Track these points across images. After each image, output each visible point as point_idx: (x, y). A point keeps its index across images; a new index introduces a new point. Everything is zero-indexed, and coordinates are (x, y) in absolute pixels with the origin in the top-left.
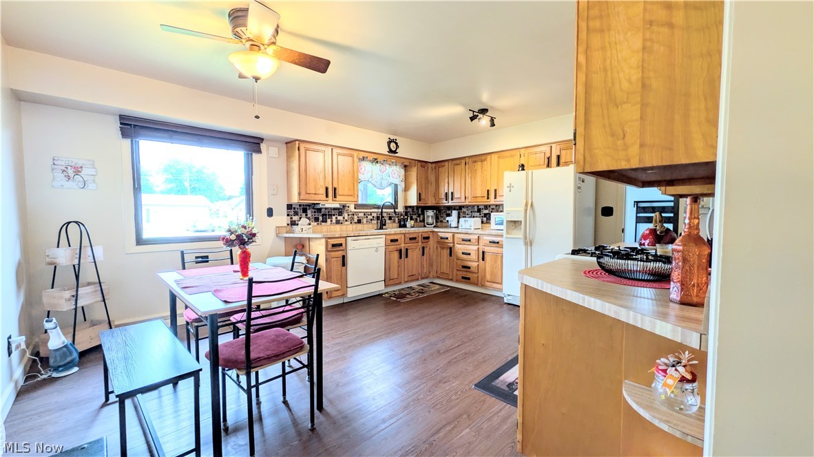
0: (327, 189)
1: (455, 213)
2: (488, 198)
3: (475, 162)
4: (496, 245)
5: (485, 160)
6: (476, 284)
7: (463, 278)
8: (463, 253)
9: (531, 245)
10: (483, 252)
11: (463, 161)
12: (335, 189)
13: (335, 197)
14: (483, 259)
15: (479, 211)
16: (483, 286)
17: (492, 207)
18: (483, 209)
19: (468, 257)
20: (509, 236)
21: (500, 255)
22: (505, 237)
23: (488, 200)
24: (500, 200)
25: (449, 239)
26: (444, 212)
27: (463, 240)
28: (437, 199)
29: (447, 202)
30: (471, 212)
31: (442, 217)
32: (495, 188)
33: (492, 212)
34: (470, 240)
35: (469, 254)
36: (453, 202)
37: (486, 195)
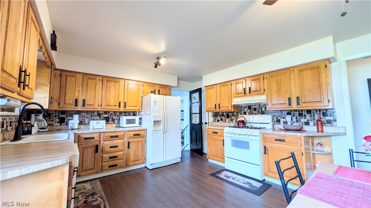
2: (119, 107)
3: (109, 81)
4: (139, 136)
5: (117, 82)
6: (121, 167)
7: (110, 166)
8: (111, 147)
10: (129, 143)
11: (98, 78)
13: (24, 88)
14: (129, 148)
15: (99, 115)
17: (110, 113)
18: (103, 114)
19: (116, 149)
20: (155, 129)
21: (141, 142)
22: (152, 130)
23: (120, 108)
24: (128, 108)
25: (95, 138)
26: (56, 116)
27: (111, 137)
28: (62, 104)
29: (75, 107)
30: (91, 116)
31: (52, 121)
32: (125, 101)
33: (110, 116)
34: (117, 136)
35: (117, 147)
36: (84, 107)
37: (118, 105)
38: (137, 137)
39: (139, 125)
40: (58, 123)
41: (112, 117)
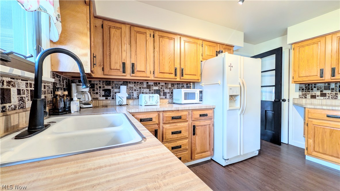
1: (124, 88)
2: (175, 75)
3: (162, 37)
5: (172, 39)
8: (173, 133)
9: (243, 114)
10: (194, 127)
11: (148, 32)
14: (194, 134)
15: (149, 87)
17: (161, 84)
18: (152, 85)
19: (179, 135)
20: (231, 108)
21: (208, 126)
23: (176, 77)
24: (186, 78)
25: (154, 120)
26: (100, 87)
27: (173, 118)
28: (107, 69)
29: (124, 74)
30: (140, 88)
31: (97, 93)
32: (182, 67)
33: (161, 88)
34: (180, 118)
35: (180, 132)
36: (133, 75)
37: (173, 72)
38: (204, 118)
39: (200, 101)
40: (103, 96)
41: (164, 91)
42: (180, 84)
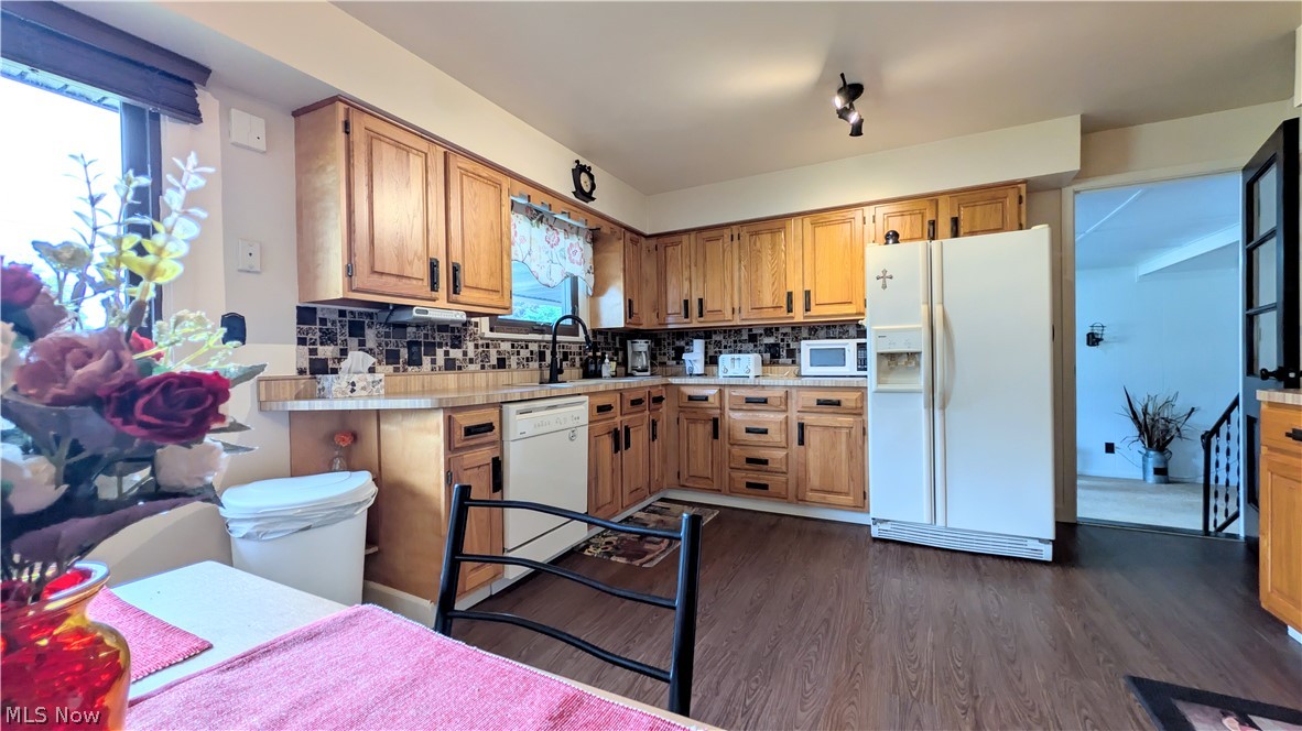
0: (433, 265)
1: (698, 345)
2: (790, 310)
3: (757, 233)
4: (835, 408)
5: (779, 230)
6: (782, 498)
7: (749, 485)
8: (748, 431)
9: (943, 407)
10: (802, 426)
11: (727, 233)
12: (456, 269)
13: (455, 292)
14: (801, 442)
15: (753, 338)
16: (800, 500)
17: (781, 330)
18: (761, 335)
19: (763, 438)
21: (844, 431)
22: (873, 390)
23: (790, 314)
24: (820, 312)
25: (710, 399)
26: (669, 344)
27: (749, 401)
28: (662, 315)
29: (686, 320)
30: (735, 342)
31: (665, 354)
32: (807, 288)
33: (783, 340)
34: (765, 401)
35: (765, 432)
36: (702, 319)
37: (784, 303)
38: (831, 410)
39: (859, 369)
40: (673, 359)
41: (788, 345)
42: (835, 327)
